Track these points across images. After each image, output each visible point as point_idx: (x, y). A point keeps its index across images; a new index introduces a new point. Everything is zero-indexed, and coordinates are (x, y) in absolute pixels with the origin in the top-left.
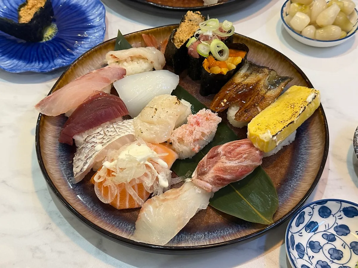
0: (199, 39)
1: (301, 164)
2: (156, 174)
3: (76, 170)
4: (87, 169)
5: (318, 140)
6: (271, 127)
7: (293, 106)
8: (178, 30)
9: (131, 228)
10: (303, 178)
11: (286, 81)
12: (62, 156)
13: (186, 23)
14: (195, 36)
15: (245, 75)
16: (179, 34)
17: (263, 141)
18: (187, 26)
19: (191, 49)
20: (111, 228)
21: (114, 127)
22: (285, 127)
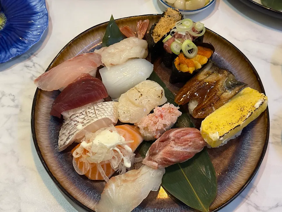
0: (174, 36)
1: (242, 158)
2: (122, 156)
3: (61, 143)
4: (69, 143)
5: (260, 139)
6: (220, 128)
7: (243, 109)
8: (157, 24)
9: (98, 197)
10: (240, 171)
11: (241, 87)
12: (52, 125)
13: (165, 18)
14: (171, 33)
15: (208, 73)
16: (158, 28)
17: (212, 140)
18: (166, 21)
19: (165, 44)
20: (82, 195)
21: (94, 109)
22: (231, 130)
